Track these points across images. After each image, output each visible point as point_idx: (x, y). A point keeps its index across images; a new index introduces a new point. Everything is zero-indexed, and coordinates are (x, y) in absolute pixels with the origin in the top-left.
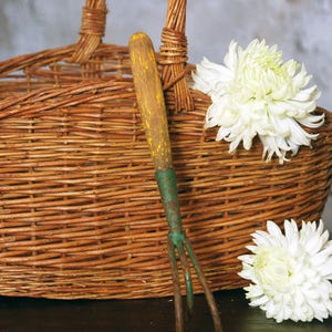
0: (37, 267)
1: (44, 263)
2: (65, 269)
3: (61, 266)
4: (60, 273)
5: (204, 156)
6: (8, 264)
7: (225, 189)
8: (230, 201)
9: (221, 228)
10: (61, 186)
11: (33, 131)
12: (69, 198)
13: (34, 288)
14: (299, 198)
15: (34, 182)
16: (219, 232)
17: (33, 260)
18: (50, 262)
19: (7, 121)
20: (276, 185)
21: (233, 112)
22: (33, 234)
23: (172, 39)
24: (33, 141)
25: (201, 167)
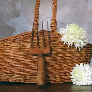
0: (23, 75)
1: (24, 74)
2: (29, 75)
3: (28, 74)
4: (28, 76)
5: (61, 49)
6: (16, 74)
7: (66, 57)
8: (68, 60)
9: (66, 66)
10: (28, 55)
11: (22, 42)
12: (30, 58)
13: (22, 80)
14: (84, 60)
15: (22, 54)
16: (65, 67)
17: (22, 73)
18: (26, 73)
19: (16, 40)
20: (78, 56)
21: (67, 37)
22: (22, 66)
23: (53, 21)
24: (22, 44)
25: (61, 51)
